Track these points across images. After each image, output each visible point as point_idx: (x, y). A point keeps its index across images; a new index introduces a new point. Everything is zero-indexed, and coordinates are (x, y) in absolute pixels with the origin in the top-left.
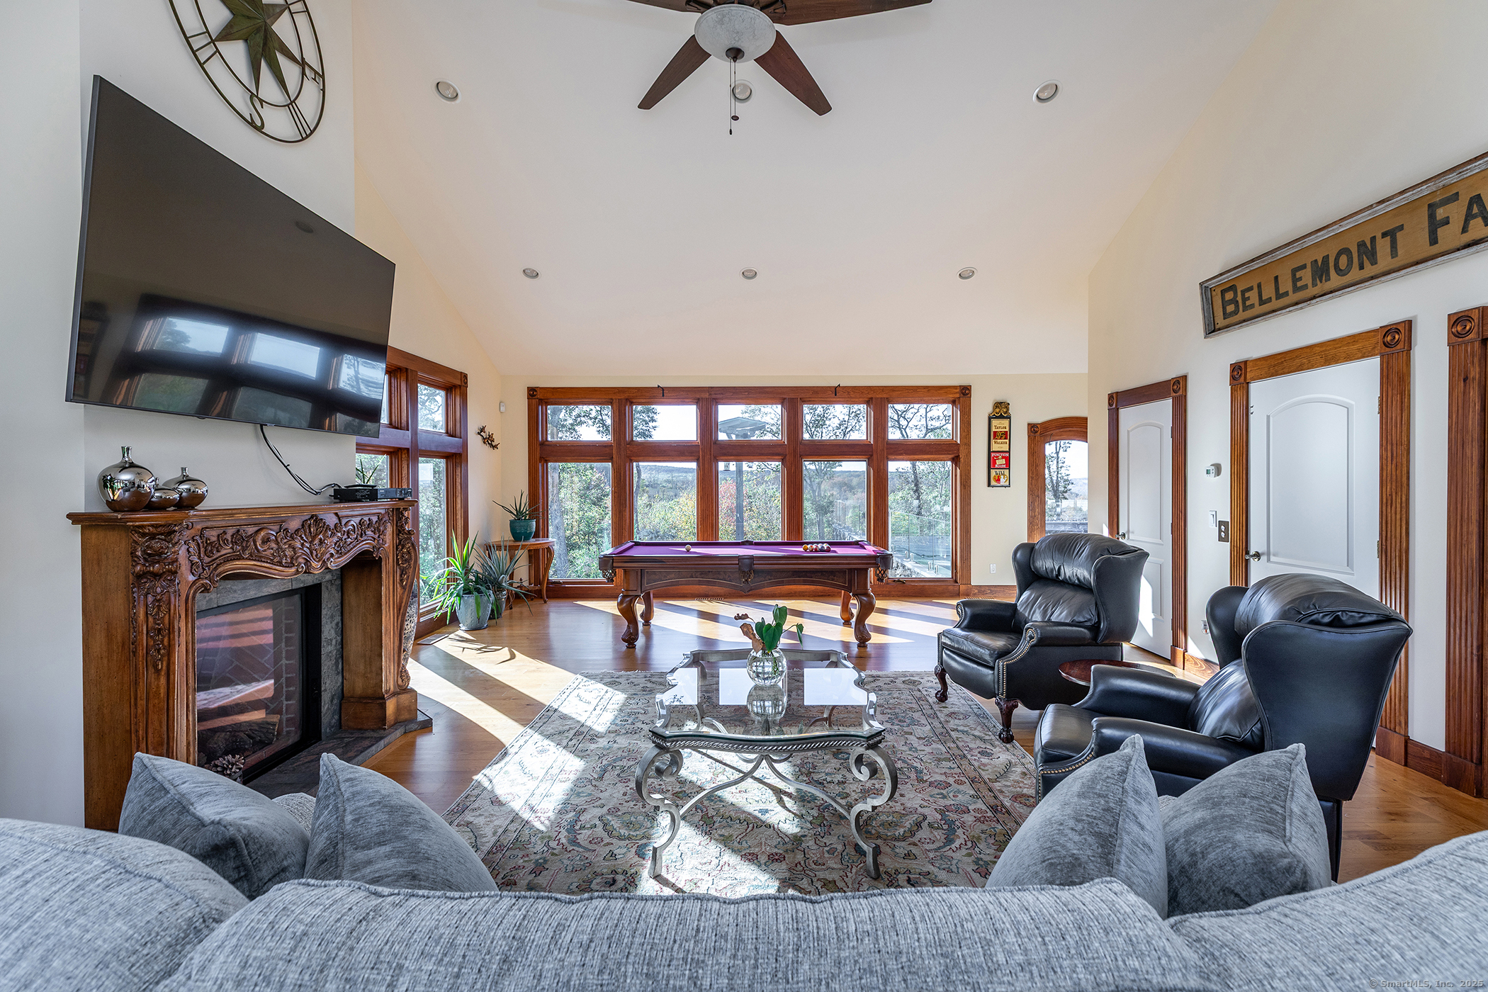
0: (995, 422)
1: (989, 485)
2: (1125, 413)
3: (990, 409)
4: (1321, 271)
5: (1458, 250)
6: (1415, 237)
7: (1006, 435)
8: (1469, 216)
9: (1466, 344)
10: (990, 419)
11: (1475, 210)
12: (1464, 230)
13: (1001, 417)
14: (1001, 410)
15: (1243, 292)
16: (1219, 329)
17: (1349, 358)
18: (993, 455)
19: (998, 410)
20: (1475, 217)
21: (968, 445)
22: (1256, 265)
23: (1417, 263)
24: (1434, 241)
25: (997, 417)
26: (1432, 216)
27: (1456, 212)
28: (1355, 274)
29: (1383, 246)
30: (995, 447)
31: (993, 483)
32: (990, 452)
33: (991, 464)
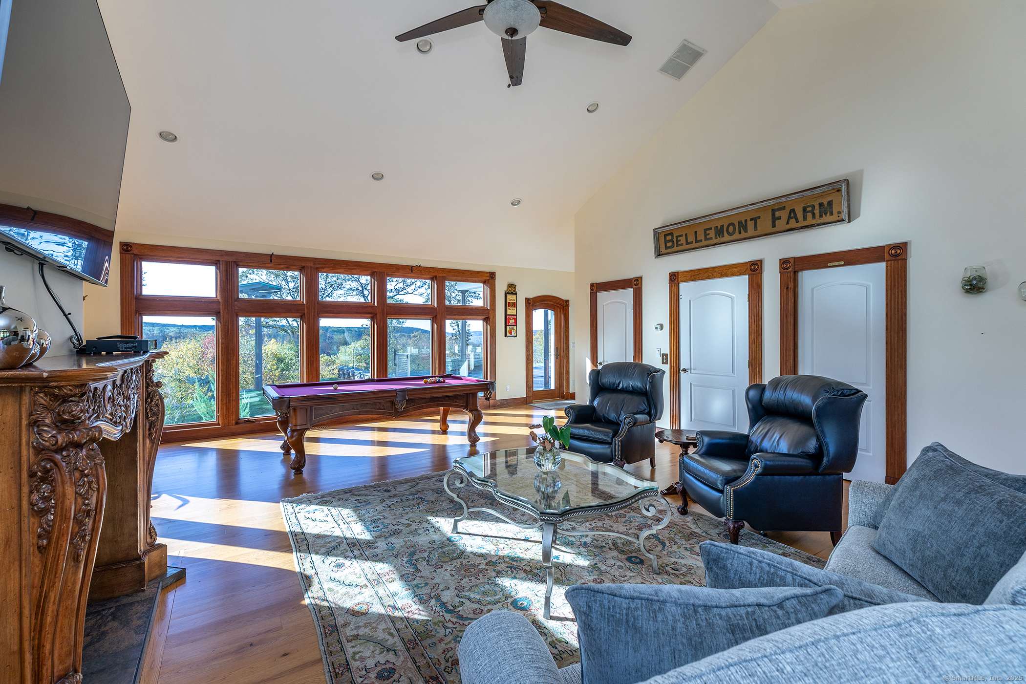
0: (509, 296)
1: (506, 336)
2: (600, 295)
3: (505, 288)
4: (720, 232)
5: (784, 231)
6: (765, 223)
7: (514, 305)
8: (789, 218)
9: (788, 273)
10: (506, 294)
11: (792, 215)
12: (787, 223)
13: (512, 293)
14: (511, 289)
15: (677, 237)
16: (662, 255)
17: (733, 275)
18: (508, 317)
19: (510, 289)
20: (792, 218)
21: (494, 310)
22: (685, 224)
23: (766, 235)
24: (774, 226)
25: (509, 293)
26: (773, 215)
27: (784, 214)
28: (736, 236)
29: (751, 225)
30: (509, 312)
31: (508, 334)
32: (506, 315)
33: (506, 323)
